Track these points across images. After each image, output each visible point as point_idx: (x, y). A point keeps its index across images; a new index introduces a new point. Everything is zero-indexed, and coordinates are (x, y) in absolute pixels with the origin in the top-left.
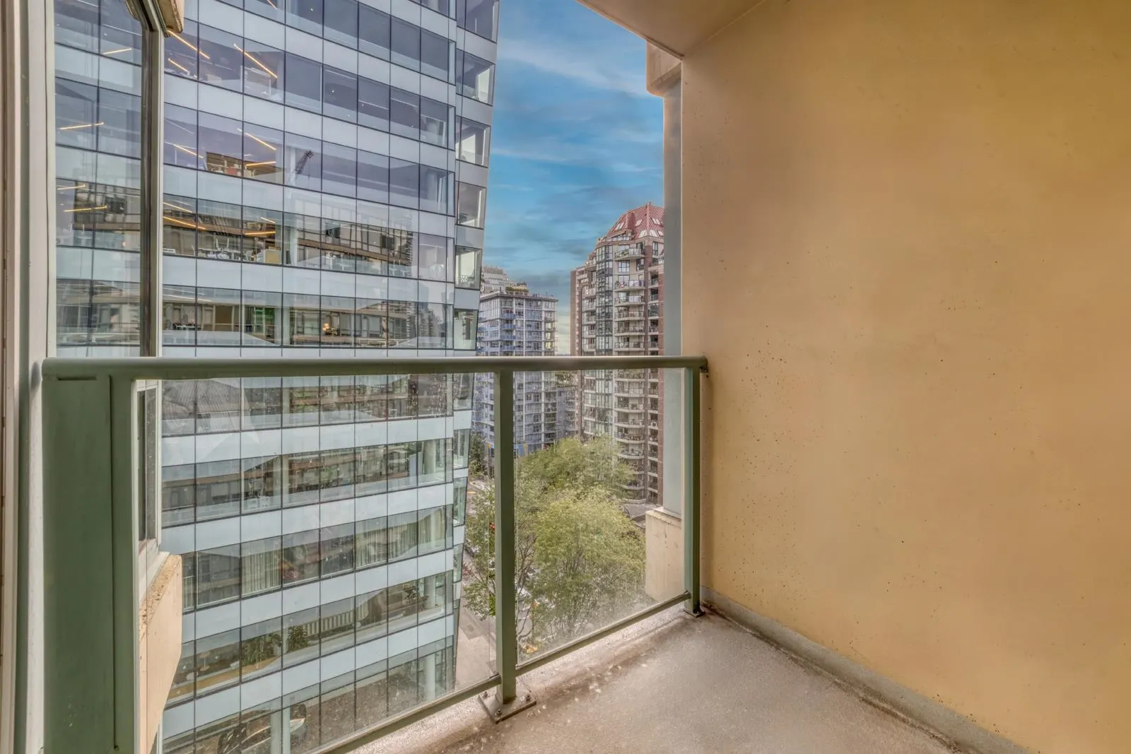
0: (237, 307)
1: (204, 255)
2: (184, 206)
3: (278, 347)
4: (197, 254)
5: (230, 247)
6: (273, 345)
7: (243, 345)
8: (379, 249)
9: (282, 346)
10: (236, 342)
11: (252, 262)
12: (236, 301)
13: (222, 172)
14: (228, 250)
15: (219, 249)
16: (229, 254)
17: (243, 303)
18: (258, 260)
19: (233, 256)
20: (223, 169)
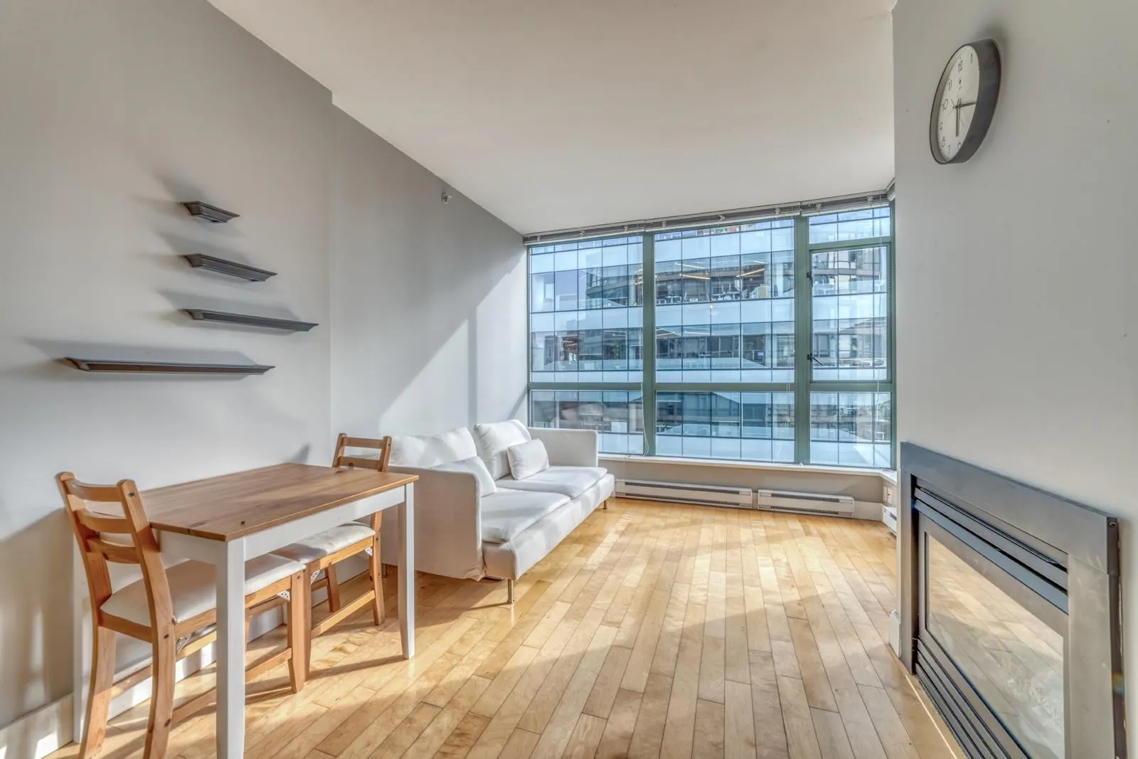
0: (737, 336)
1: (715, 300)
2: (700, 265)
3: (768, 369)
4: (710, 300)
5: (731, 291)
6: (763, 367)
7: (742, 367)
8: (847, 263)
9: (772, 369)
10: (736, 365)
11: (748, 298)
12: (737, 332)
13: (725, 232)
14: (730, 293)
15: (724, 293)
16: (731, 295)
17: (742, 334)
18: (753, 296)
19: (734, 296)
20: (726, 230)
